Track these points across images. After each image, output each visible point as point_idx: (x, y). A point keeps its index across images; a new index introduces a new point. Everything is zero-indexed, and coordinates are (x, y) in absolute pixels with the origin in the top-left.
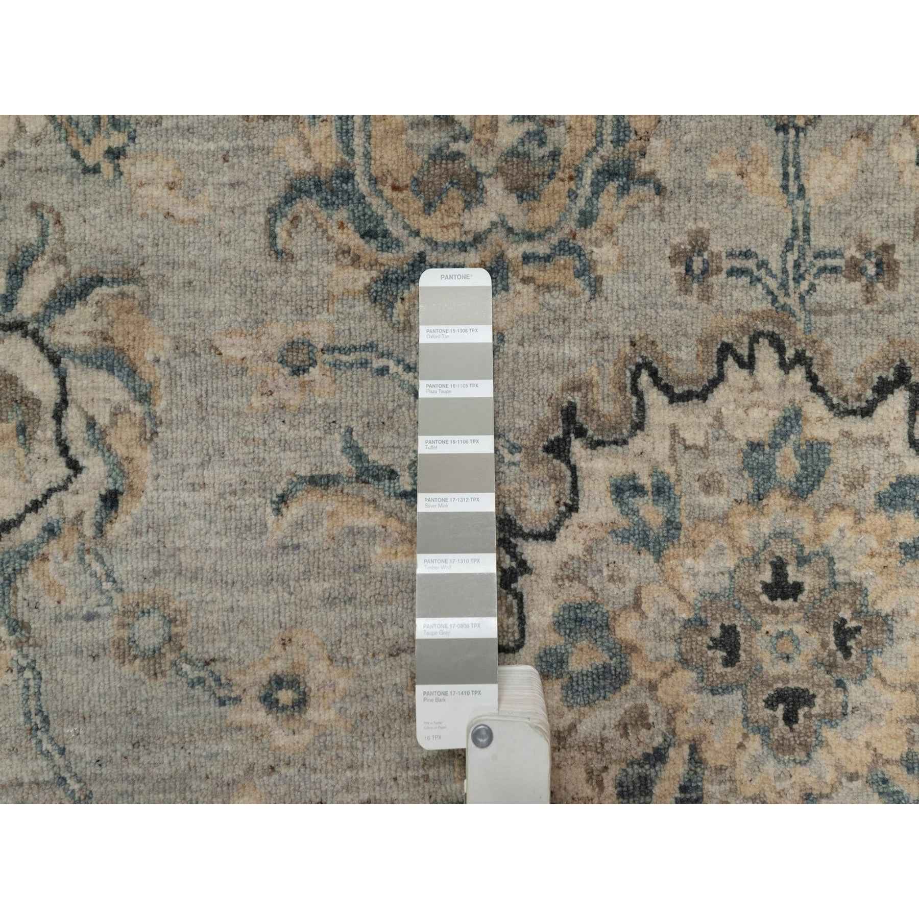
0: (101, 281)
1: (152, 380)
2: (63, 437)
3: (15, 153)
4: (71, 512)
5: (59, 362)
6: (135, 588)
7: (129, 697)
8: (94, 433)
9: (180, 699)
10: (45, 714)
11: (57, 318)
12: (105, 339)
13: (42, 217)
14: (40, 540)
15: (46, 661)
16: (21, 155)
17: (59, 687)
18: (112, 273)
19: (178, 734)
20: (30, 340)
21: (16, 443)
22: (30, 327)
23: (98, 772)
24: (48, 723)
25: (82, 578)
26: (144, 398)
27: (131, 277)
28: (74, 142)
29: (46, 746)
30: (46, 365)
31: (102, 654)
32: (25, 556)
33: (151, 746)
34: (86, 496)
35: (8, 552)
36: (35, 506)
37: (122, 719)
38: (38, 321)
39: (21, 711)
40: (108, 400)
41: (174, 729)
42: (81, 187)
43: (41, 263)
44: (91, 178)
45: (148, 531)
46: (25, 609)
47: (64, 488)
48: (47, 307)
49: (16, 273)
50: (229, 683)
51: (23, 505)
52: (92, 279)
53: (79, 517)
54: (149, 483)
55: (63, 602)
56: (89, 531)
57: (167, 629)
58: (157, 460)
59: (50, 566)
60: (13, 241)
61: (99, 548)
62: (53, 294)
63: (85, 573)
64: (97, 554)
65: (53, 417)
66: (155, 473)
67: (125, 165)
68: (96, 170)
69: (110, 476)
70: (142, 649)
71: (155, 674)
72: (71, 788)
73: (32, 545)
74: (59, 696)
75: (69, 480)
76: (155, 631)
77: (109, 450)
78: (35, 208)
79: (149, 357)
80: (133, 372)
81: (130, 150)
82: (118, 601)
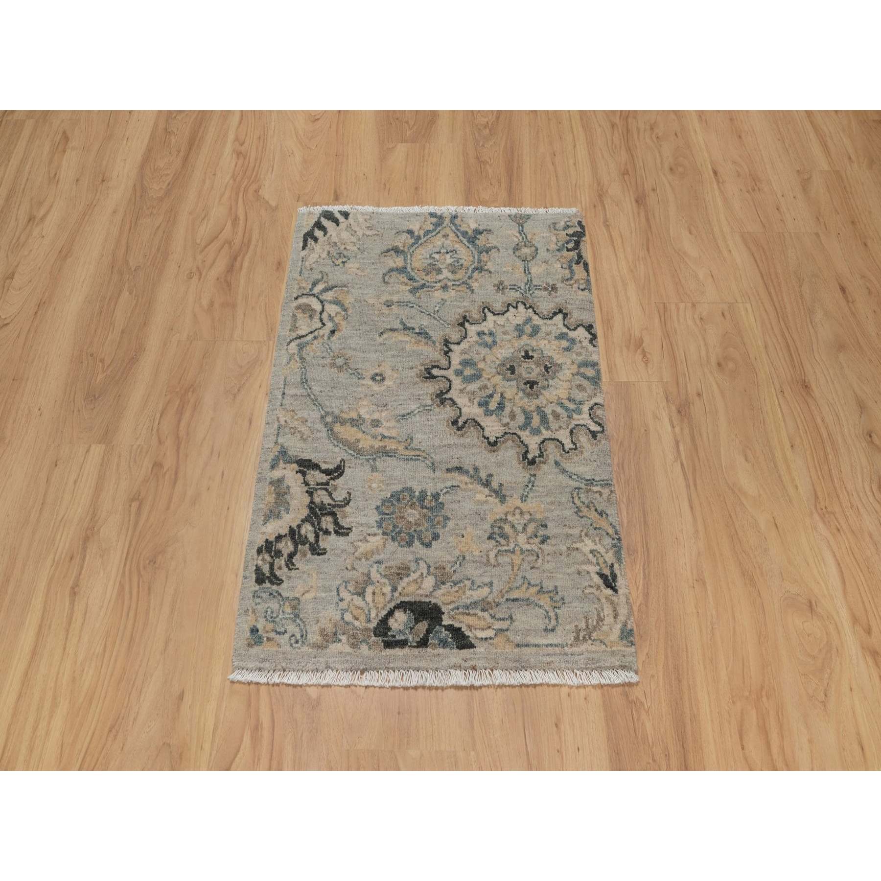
0: (336, 287)
1: (348, 307)
2: (322, 318)
4: (321, 334)
5: (323, 302)
6: (337, 351)
7: (332, 376)
8: (330, 318)
9: (347, 377)
10: (307, 379)
11: (324, 293)
12: (336, 298)
13: (323, 274)
14: (311, 340)
15: (309, 366)
17: (312, 373)
18: (340, 285)
20: (315, 298)
21: (308, 319)
22: (316, 295)
23: (320, 394)
24: (307, 381)
25: (322, 349)
26: (345, 310)
27: (345, 286)
29: (306, 387)
30: (319, 303)
31: (325, 366)
32: (307, 343)
34: (326, 331)
35: (302, 342)
36: (311, 332)
37: (329, 381)
38: (318, 294)
39: (300, 378)
40: (335, 311)
42: (334, 268)
43: (321, 282)
44: (337, 267)
45: (342, 339)
46: (305, 354)
47: (320, 329)
48: (321, 291)
49: (314, 284)
50: (362, 375)
51: (308, 332)
52: (334, 286)
53: (323, 335)
54: (344, 329)
55: (316, 354)
56: (326, 338)
57: (345, 361)
58: (347, 324)
59: (314, 346)
60: (314, 278)
61: (328, 342)
62: (323, 289)
63: (323, 347)
64: (327, 344)
65: (319, 314)
66: (346, 326)
67: (346, 264)
69: (334, 327)
70: (337, 365)
71: (340, 372)
72: (312, 397)
73: (309, 341)
74: (312, 375)
75: (322, 327)
76: (341, 361)
77: (334, 321)
79: (348, 302)
80: (343, 305)
82: (332, 354)
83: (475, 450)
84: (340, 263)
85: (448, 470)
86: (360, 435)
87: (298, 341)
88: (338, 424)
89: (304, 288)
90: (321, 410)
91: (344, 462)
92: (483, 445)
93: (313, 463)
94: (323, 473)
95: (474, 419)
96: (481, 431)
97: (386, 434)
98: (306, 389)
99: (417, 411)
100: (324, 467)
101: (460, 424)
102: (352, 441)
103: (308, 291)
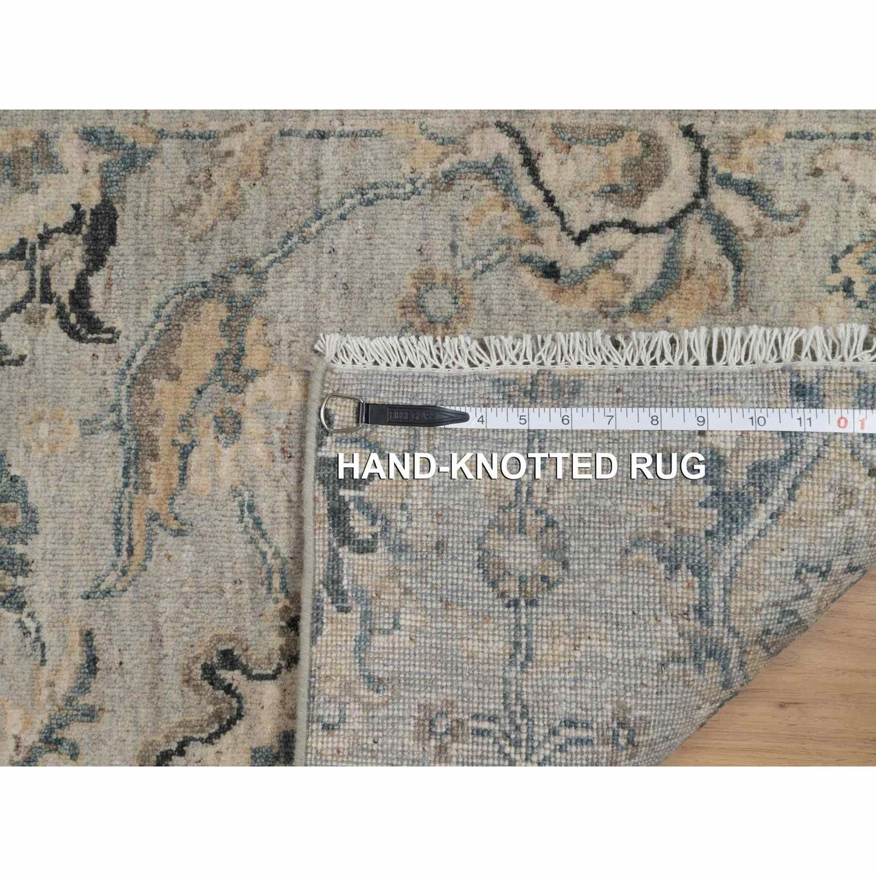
0: (738, 269)
1: (651, 315)
2: (607, 228)
3: (853, 192)
4: (543, 233)
5: (671, 227)
6: (476, 292)
7: (385, 282)
8: (608, 257)
9: (382, 329)
10: (375, 203)
11: (709, 227)
12: (688, 271)
13: (797, 216)
14: (521, 203)
15: (419, 205)
16: (851, 197)
17: (397, 216)
18: (745, 281)
19: (353, 326)
20: (690, 200)
21: (604, 183)
22: (702, 201)
23: (324, 250)
24: (367, 205)
25: (487, 242)
26: (637, 307)
27: (741, 299)
28: (860, 248)
29: (348, 202)
30: (669, 214)
31: (422, 258)
32: (507, 189)
33: (343, 301)
34: (555, 248)
35: (512, 173)
36: (549, 200)
37: (368, 275)
38: (707, 208)
39: (378, 180)
40: (636, 272)
41: (357, 322)
42: (821, 254)
43: (757, 213)
44: (828, 263)
45: (523, 305)
46: (464, 188)
47: (564, 229)
48: (719, 217)
49: (750, 189)
51: (551, 188)
52: (741, 261)
53: (537, 241)
54: (564, 307)
55: (467, 223)
56: (526, 249)
57: (439, 320)
58: (584, 316)
59: (497, 212)
60: (777, 187)
61: (512, 259)
62: (729, 223)
63: (491, 245)
64: (506, 256)
65: (624, 220)
66: (572, 314)
67: (839, 296)
68: (835, 269)
69: (572, 272)
70: (425, 295)
71: (403, 307)
72: (312, 225)
73: (517, 196)
74: (390, 216)
75: (571, 233)
76: (440, 308)
77: (594, 271)
78: (805, 208)
79: (671, 312)
80: (659, 297)
81: (851, 302)
82: (466, 274)
83: (144, 712)
84: (845, 272)
85: (88, 636)
86: (191, 380)
87: (516, 159)
88: (224, 314)
89: (732, 155)
90: (271, 257)
91: (110, 341)
92: (160, 738)
93: (106, 250)
94: (78, 282)
95: (240, 716)
96: (205, 736)
97: (195, 458)
98: (341, 203)
99: (265, 548)
100: (96, 282)
101: (228, 676)
102: (173, 360)
103: (722, 170)
